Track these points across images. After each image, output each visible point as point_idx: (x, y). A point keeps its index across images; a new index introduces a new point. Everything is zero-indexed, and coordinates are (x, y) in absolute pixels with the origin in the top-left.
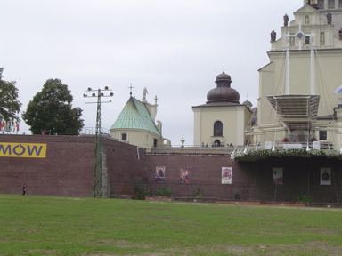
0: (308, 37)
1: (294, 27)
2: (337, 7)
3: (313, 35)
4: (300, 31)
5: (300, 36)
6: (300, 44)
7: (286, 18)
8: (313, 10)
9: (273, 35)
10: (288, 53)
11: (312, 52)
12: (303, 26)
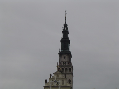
0: (58, 82)
1: (53, 78)
2: (68, 72)
3: (60, 81)
4: (55, 80)
5: (55, 81)
6: (55, 84)
7: (51, 75)
8: (60, 73)
9: (46, 81)
10: (51, 87)
11: (59, 87)
12: (56, 78)
